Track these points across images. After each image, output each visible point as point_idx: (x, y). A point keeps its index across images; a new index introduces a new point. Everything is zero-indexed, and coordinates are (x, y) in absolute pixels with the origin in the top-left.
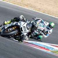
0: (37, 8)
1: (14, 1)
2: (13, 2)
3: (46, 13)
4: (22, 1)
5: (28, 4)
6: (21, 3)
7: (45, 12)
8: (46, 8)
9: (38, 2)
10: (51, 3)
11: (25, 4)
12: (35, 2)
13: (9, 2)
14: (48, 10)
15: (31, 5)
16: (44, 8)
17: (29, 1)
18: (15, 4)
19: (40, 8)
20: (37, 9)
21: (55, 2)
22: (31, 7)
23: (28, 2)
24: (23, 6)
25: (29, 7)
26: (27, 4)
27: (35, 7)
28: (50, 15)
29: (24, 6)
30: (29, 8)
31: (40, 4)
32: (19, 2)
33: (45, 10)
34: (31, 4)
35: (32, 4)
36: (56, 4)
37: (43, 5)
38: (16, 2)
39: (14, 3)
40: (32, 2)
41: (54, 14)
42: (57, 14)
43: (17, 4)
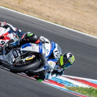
0: (44, 14)
1: (6, 3)
2: (5, 5)
3: (60, 23)
4: (19, 4)
5: (29, 8)
6: (17, 7)
7: (58, 22)
8: (60, 16)
9: (45, 6)
10: (67, 6)
11: (24, 8)
12: (41, 5)
14: (62, 18)
15: (33, 10)
16: (55, 16)
17: (30, 3)
18: (7, 7)
19: (50, 15)
20: (44, 16)
21: (75, 6)
22: (34, 12)
23: (30, 5)
24: (21, 12)
25: (30, 13)
26: (27, 8)
27: (41, 13)
28: (67, 27)
29: (23, 11)
30: (30, 15)
31: (50, 8)
32: (14, 4)
33: (58, 19)
34: (34, 9)
35: (36, 8)
36: (76, 9)
38: (9, 4)
39: (6, 5)
40: (35, 4)
41: (72, 25)
42: (77, 26)
43: (11, 8)
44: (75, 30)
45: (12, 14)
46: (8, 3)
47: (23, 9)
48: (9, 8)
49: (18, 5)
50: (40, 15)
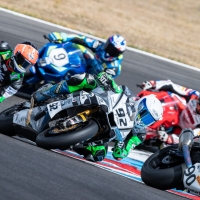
0: (108, 29)
1: (29, 7)
2: (26, 10)
3: (140, 46)
4: (56, 7)
5: (76, 16)
6: (51, 13)
7: (136, 45)
8: (140, 31)
9: (110, 11)
10: (154, 11)
11: (66, 16)
12: (101, 10)
13: (12, 10)
14: (145, 36)
15: (86, 20)
16: (131, 31)
17: (79, 6)
18: (30, 15)
19: (119, 30)
20: (108, 32)
21: (171, 10)
22: (88, 25)
23: (78, 11)
24: (61, 24)
25: (79, 27)
26: (72, 16)
27: (102, 26)
28: (154, 53)
29: (64, 22)
31: (119, 15)
32: (46, 7)
33: (137, 37)
34: (87, 18)
35: (91, 15)
36: (174, 16)
37: (128, 18)
38: (34, 9)
39: (30, 11)
40: (90, 8)
41: (167, 50)
42: (176, 52)
43: (39, 16)
44: (173, 59)
45: (41, 28)
46: (34, 5)
47: (63, 19)
48: (35, 17)
49: (54, 10)
50: (100, 30)
